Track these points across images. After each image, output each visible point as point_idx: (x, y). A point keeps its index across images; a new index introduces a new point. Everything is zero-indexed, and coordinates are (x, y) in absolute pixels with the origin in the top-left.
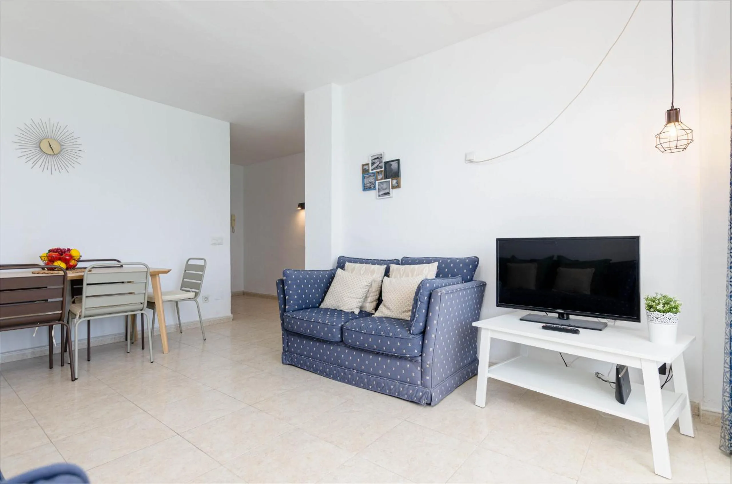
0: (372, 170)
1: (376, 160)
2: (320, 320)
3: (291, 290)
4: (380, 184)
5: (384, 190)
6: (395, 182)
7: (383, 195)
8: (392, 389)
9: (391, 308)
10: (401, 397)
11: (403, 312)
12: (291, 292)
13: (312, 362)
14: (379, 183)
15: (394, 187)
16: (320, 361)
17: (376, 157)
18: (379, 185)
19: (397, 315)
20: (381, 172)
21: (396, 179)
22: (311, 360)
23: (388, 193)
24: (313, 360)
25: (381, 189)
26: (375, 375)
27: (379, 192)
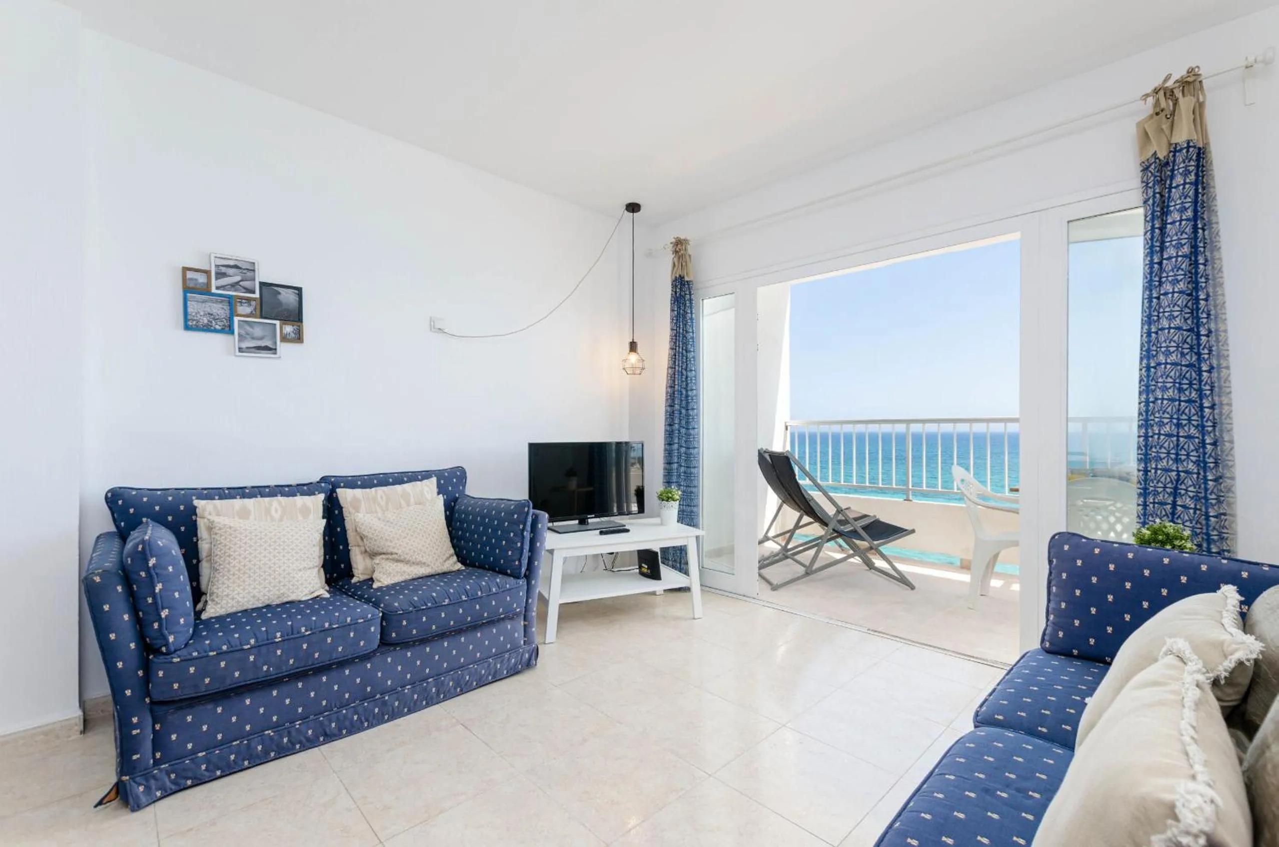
0: (217, 288)
1: (231, 271)
2: (303, 629)
3: (176, 591)
4: (241, 323)
5: (253, 338)
6: (288, 329)
7: (253, 350)
8: (484, 675)
9: (424, 560)
10: (498, 679)
11: (445, 561)
12: (177, 595)
13: (276, 738)
14: (239, 321)
15: (284, 339)
16: (330, 711)
17: (232, 263)
18: (239, 326)
19: (437, 569)
20: (249, 300)
21: (293, 326)
22: (272, 734)
23: (272, 350)
24: (274, 732)
25: (247, 336)
26: (451, 671)
27: (240, 341)
